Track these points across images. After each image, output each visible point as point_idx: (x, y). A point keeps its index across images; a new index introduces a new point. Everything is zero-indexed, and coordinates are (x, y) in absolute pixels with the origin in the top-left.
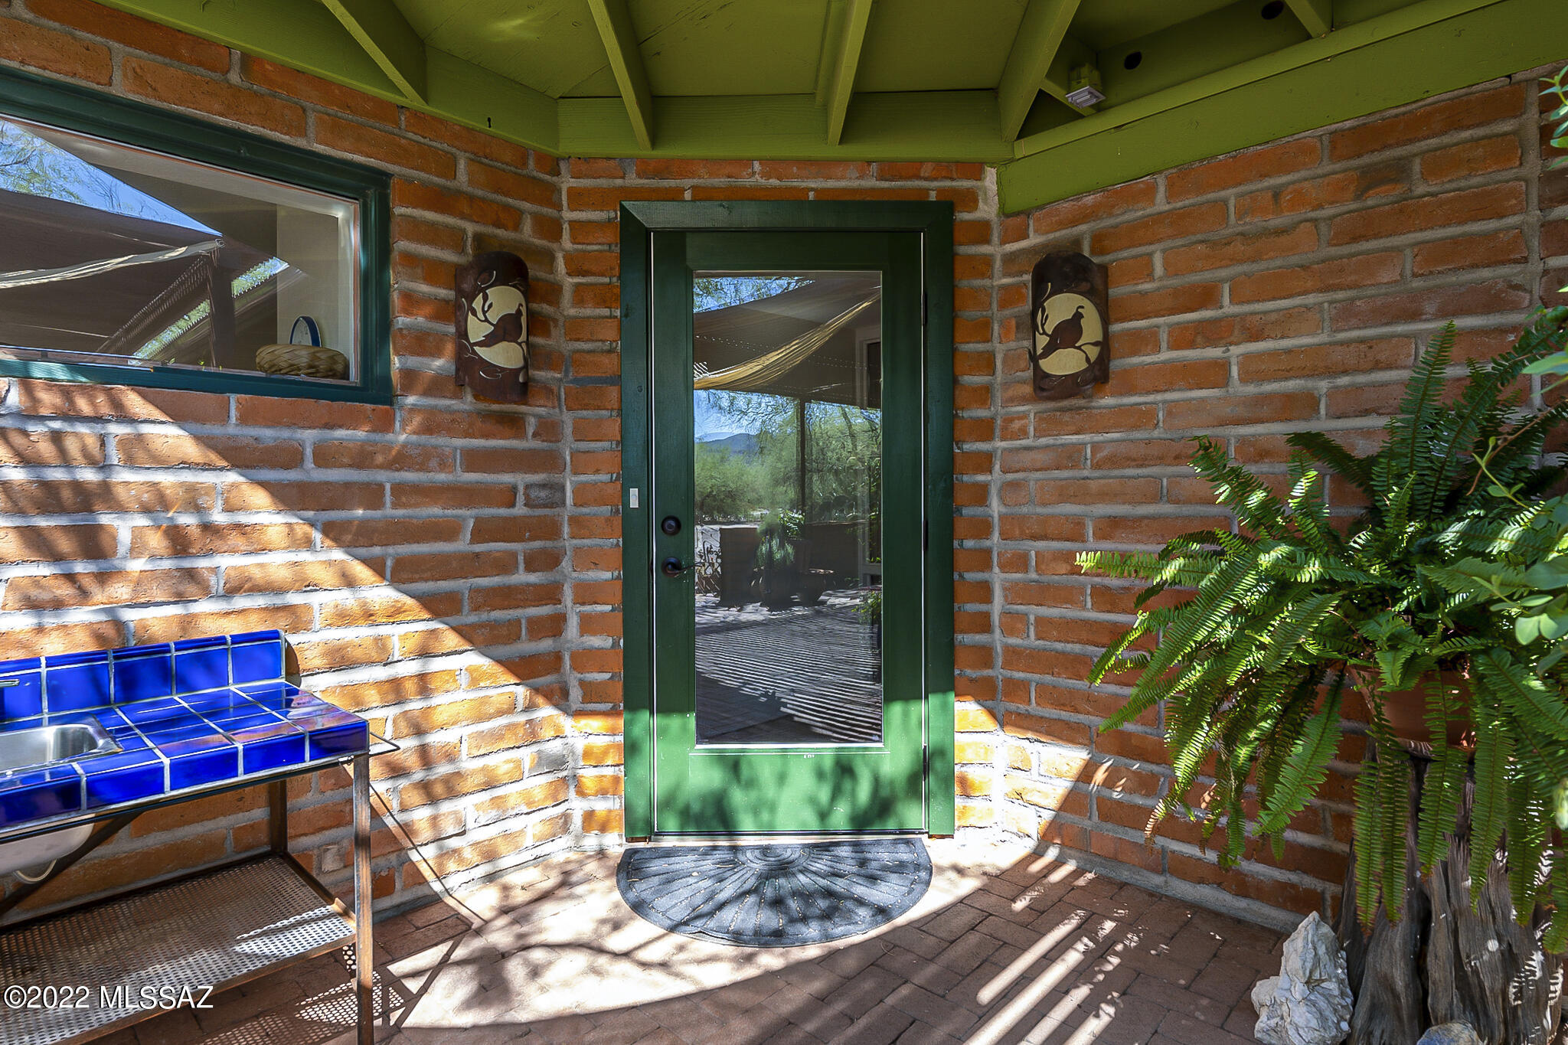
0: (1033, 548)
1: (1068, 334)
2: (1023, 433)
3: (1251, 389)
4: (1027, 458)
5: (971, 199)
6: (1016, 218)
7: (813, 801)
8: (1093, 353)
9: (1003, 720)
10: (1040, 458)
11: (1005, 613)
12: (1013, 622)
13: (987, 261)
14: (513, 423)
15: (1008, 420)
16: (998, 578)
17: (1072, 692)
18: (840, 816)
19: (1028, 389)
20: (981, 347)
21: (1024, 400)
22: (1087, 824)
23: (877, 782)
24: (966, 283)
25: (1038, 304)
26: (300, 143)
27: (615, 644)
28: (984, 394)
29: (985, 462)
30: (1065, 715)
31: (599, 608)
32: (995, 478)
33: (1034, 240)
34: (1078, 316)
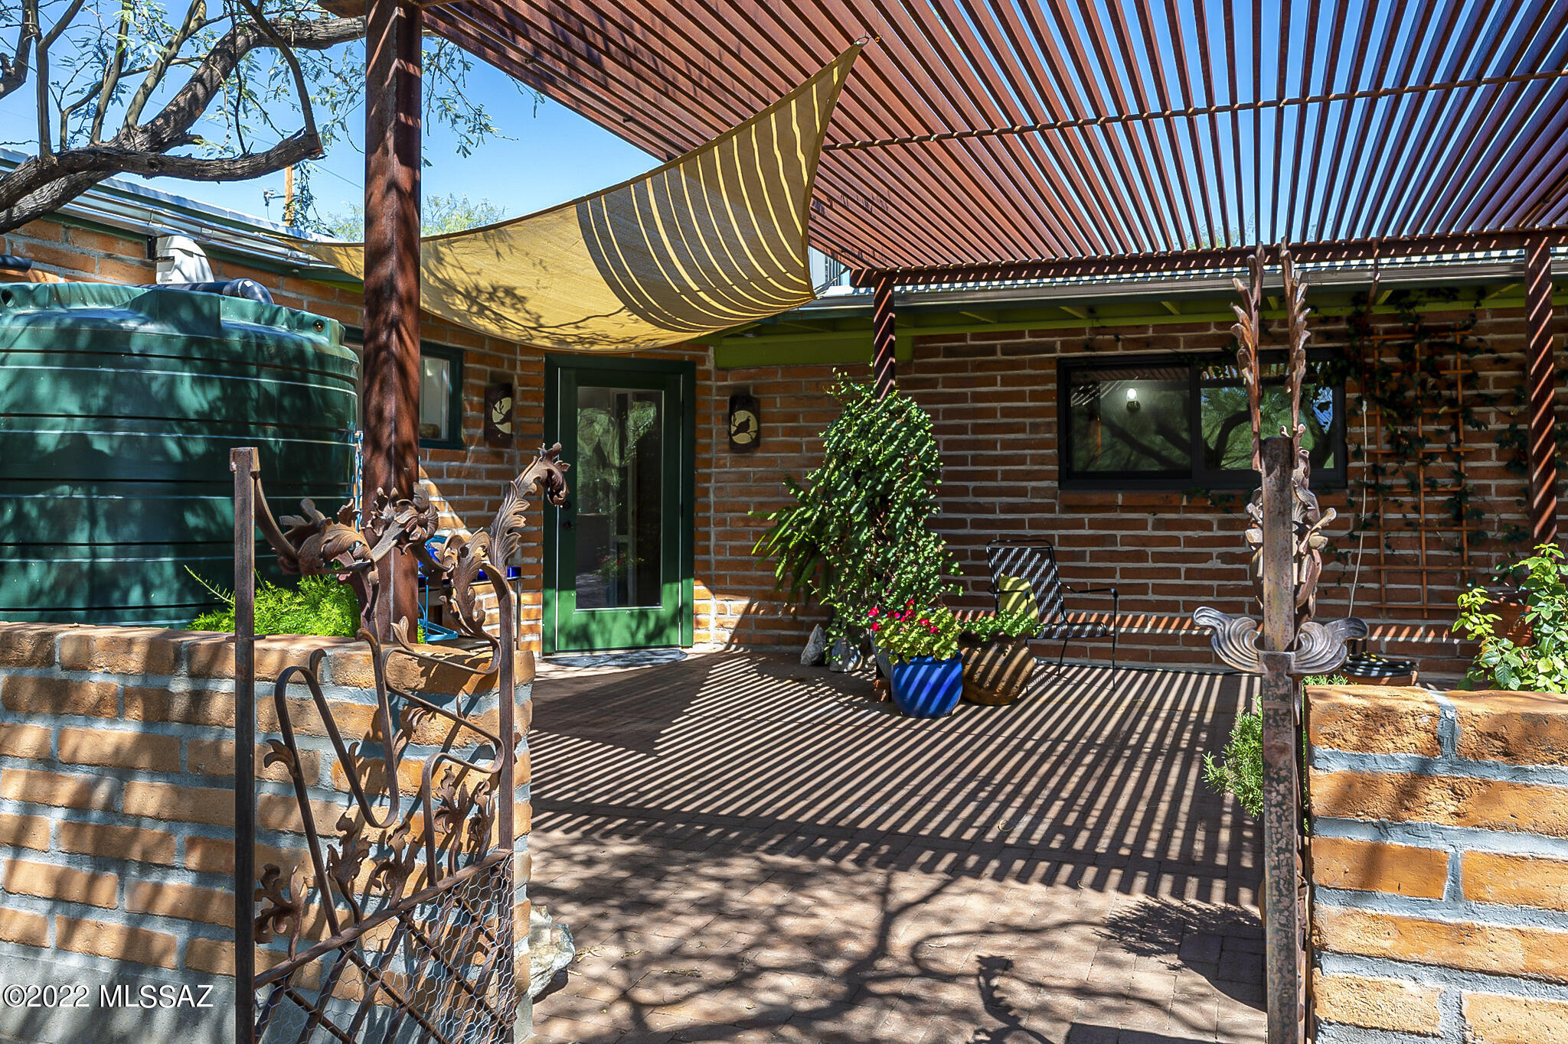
0: (729, 516)
1: (744, 427)
2: (724, 466)
3: (809, 454)
4: (727, 476)
5: (702, 360)
6: (723, 370)
7: (628, 627)
8: (754, 435)
9: (714, 592)
10: (732, 476)
11: (715, 546)
12: (719, 550)
13: (710, 388)
14: (499, 456)
15: (719, 459)
16: (713, 530)
17: (744, 577)
18: (641, 637)
19: (727, 447)
20: (706, 426)
21: (724, 451)
22: (750, 632)
23: (658, 619)
24: (701, 398)
25: (732, 413)
26: (445, 344)
27: (539, 561)
28: (707, 448)
29: (707, 478)
30: (741, 587)
31: (531, 544)
32: (712, 485)
33: (729, 383)
34: (748, 420)
